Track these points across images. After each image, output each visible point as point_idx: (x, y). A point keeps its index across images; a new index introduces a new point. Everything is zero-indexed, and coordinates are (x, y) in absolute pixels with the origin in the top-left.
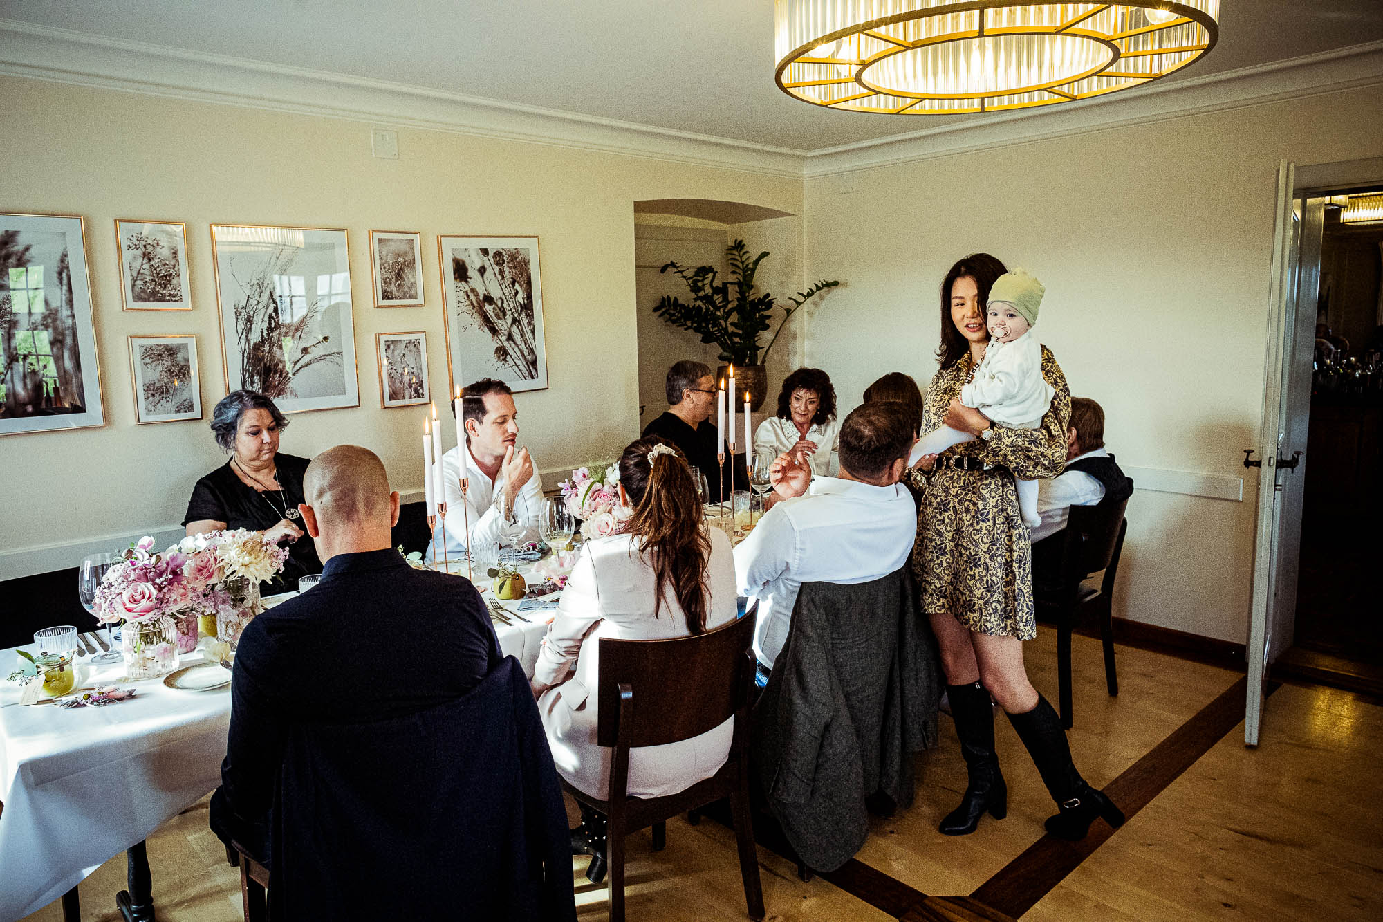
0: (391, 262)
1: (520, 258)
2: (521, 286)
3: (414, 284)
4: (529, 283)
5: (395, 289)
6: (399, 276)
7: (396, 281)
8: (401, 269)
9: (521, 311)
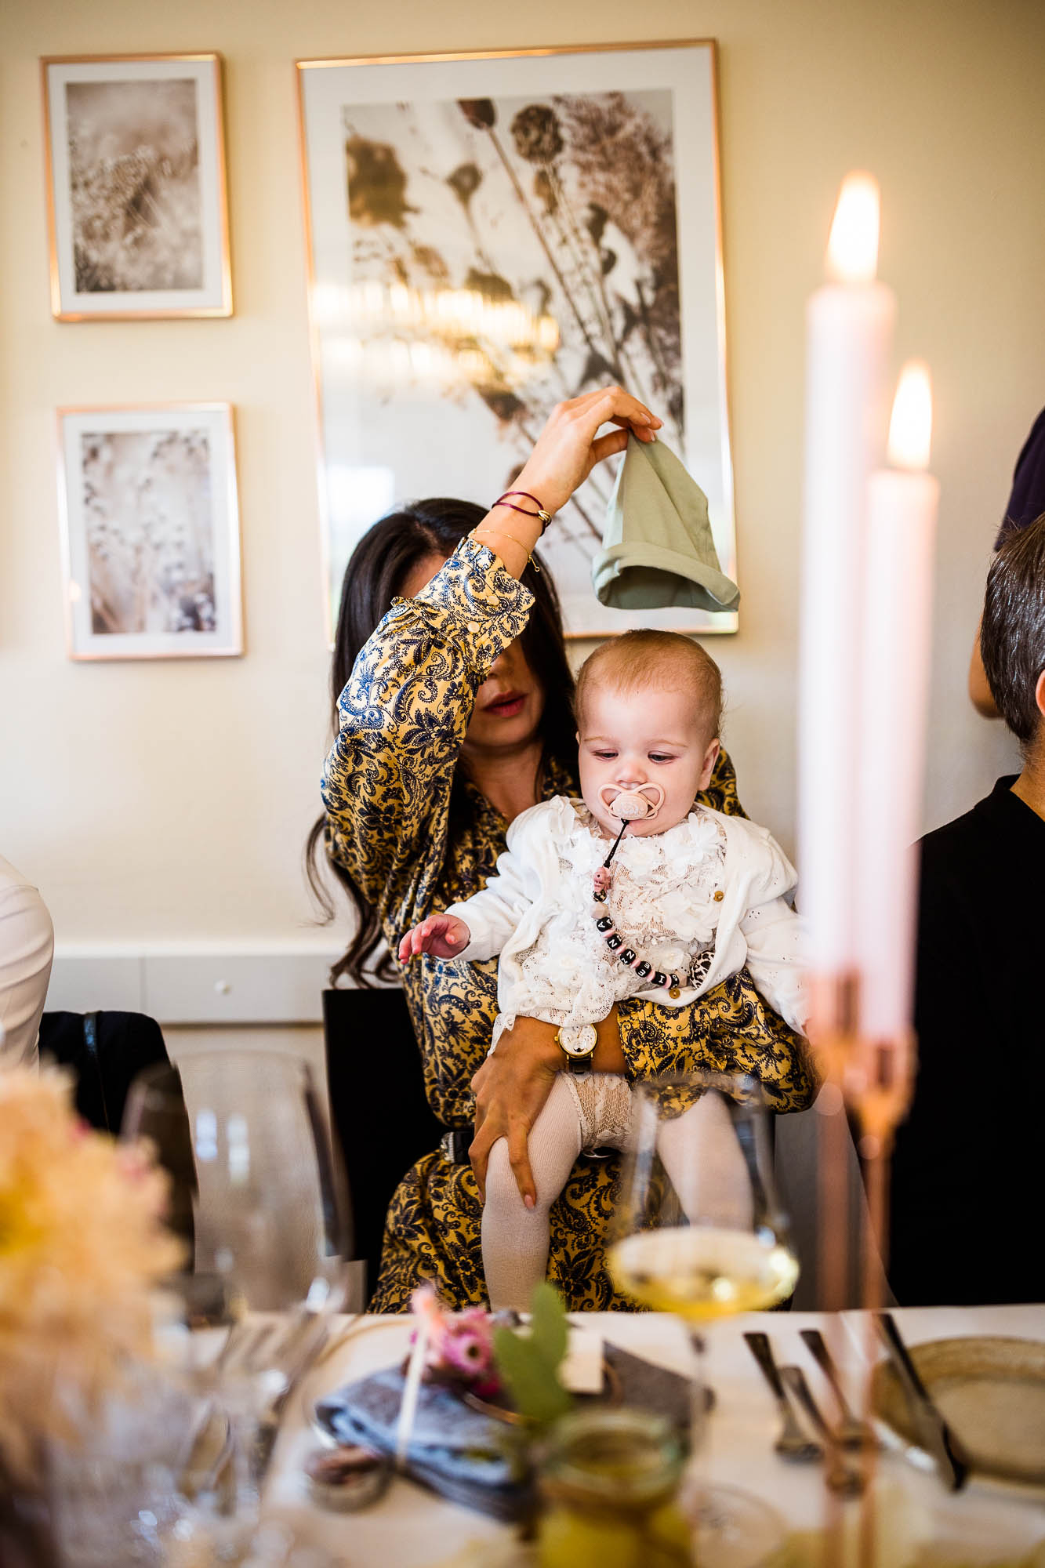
0: (110, 163)
1: (629, 128)
2: (631, 235)
3: (192, 237)
4: (667, 223)
5: (122, 256)
6: (137, 208)
7: (129, 228)
8: (148, 186)
9: (627, 332)
